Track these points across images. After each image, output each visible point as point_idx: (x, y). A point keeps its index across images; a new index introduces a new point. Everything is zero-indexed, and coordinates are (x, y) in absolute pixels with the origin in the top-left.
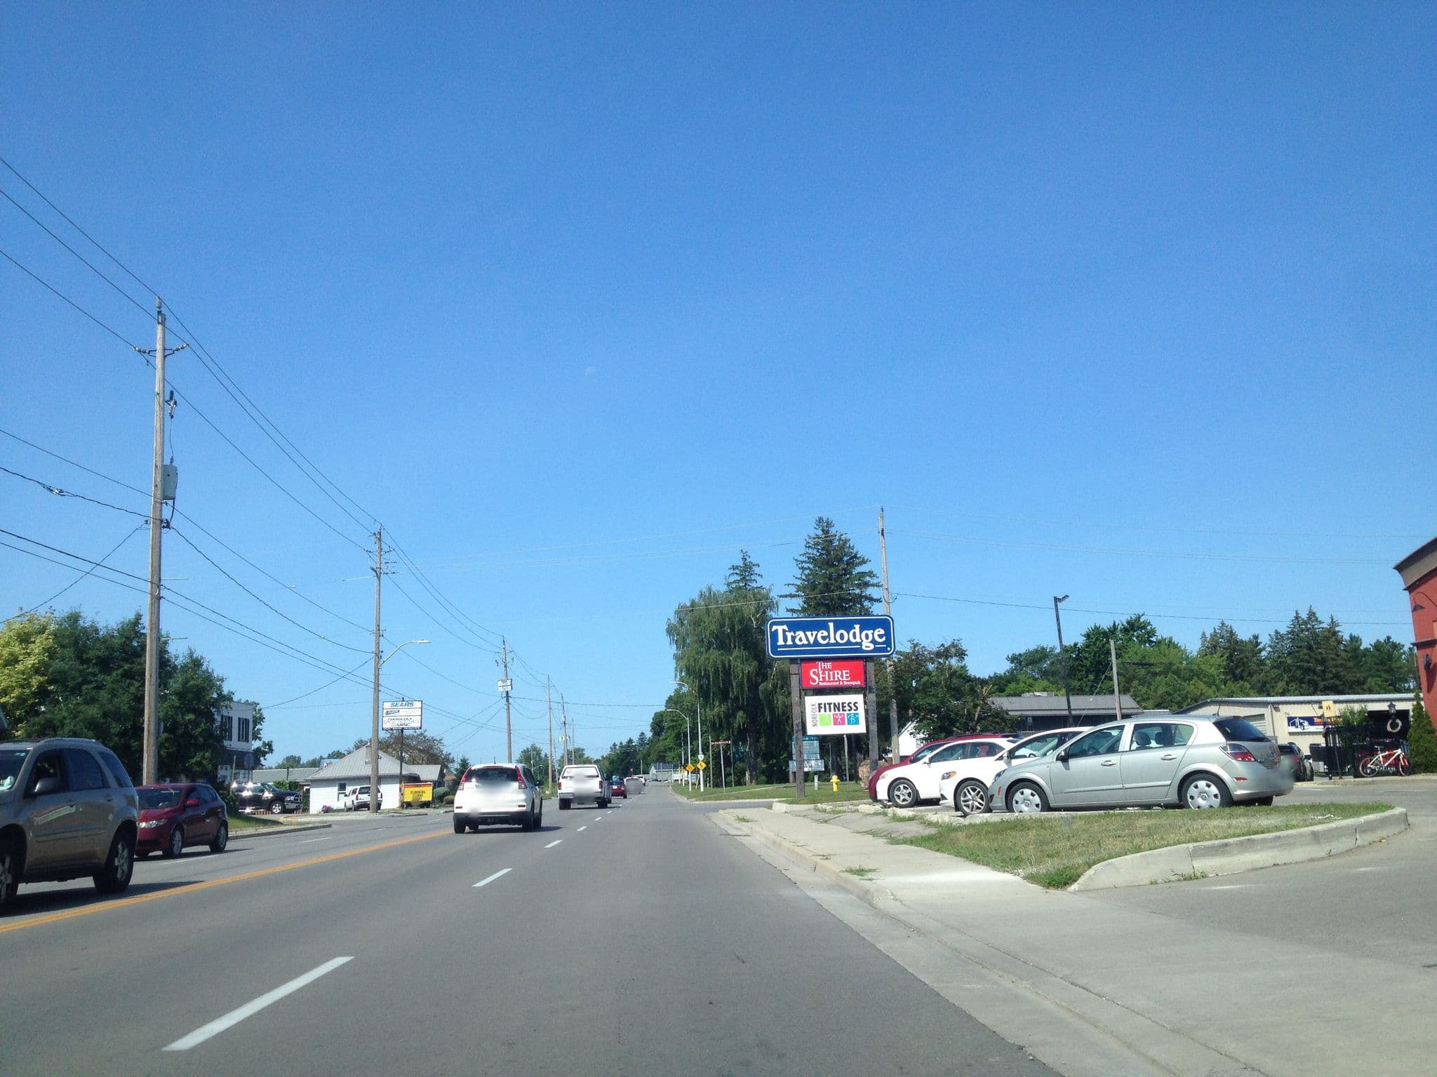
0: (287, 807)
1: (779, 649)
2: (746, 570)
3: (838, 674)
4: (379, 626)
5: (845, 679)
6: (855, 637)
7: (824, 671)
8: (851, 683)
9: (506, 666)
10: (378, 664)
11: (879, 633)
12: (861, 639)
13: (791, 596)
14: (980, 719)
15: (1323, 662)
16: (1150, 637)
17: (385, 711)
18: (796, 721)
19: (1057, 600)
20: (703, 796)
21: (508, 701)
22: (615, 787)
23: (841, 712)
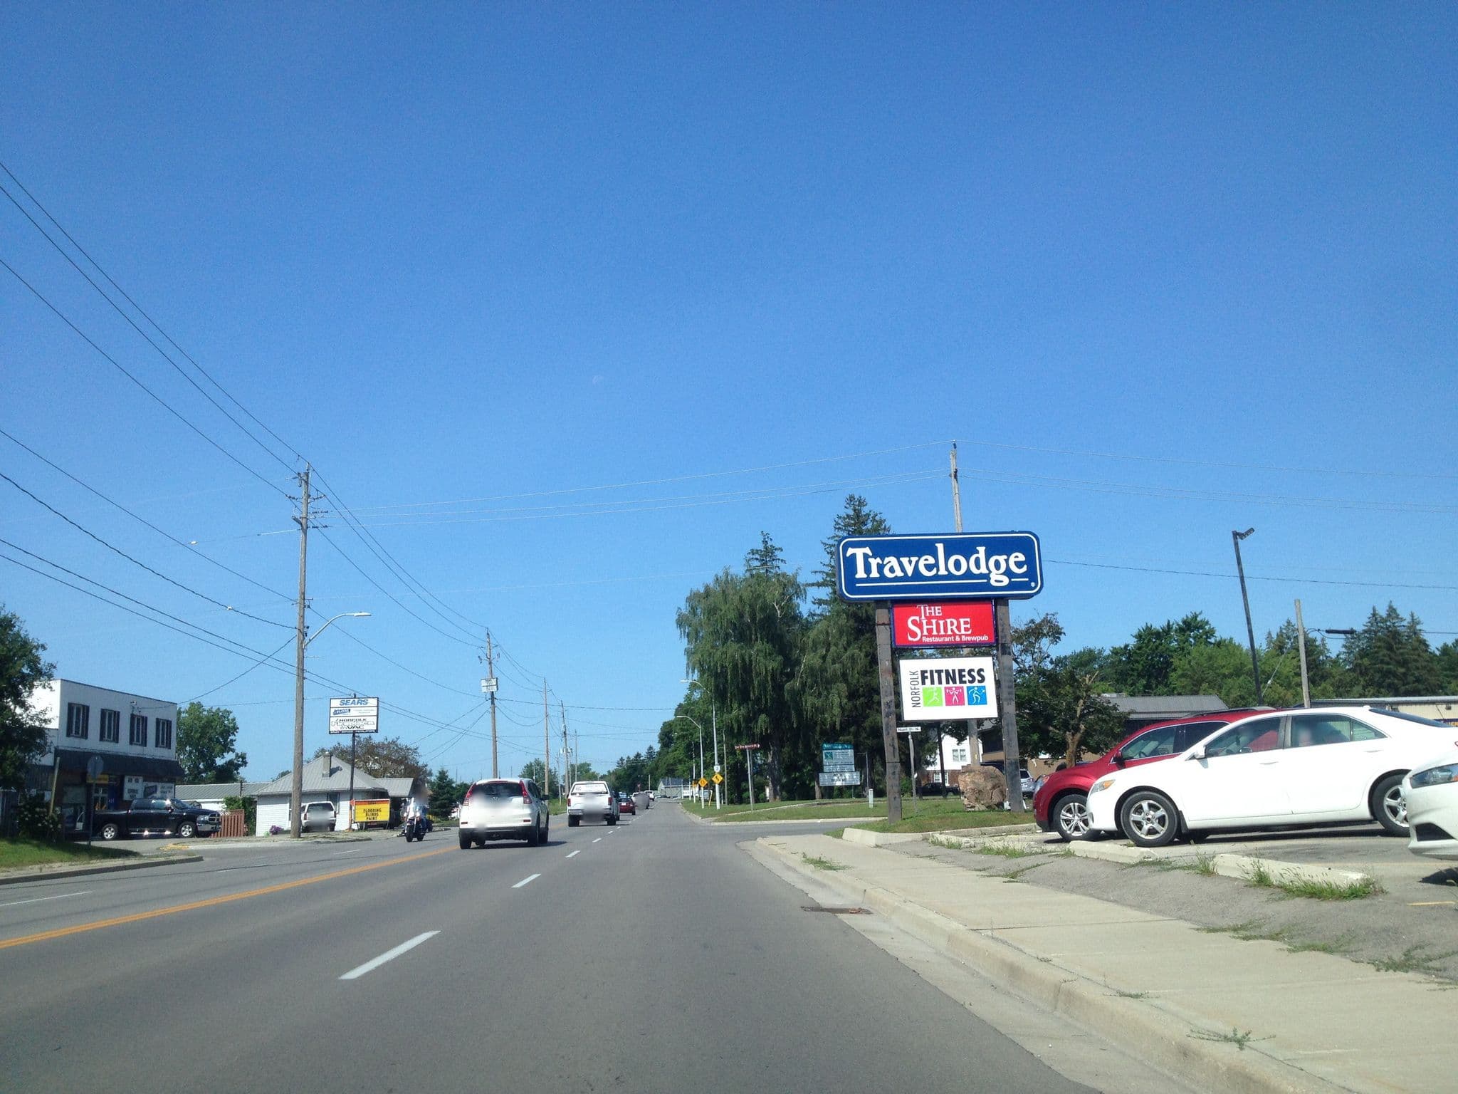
0: (199, 829)
1: (857, 585)
2: (768, 554)
3: (952, 624)
4: (304, 594)
5: (963, 632)
6: (978, 566)
7: (929, 619)
8: (974, 638)
9: (490, 663)
10: (302, 643)
11: (1017, 560)
12: (988, 568)
13: (819, 585)
14: (1082, 715)
15: (1404, 663)
16: (1208, 637)
17: (333, 710)
18: (886, 698)
19: (1236, 535)
20: (722, 816)
21: (493, 703)
22: (624, 804)
23: (958, 684)
